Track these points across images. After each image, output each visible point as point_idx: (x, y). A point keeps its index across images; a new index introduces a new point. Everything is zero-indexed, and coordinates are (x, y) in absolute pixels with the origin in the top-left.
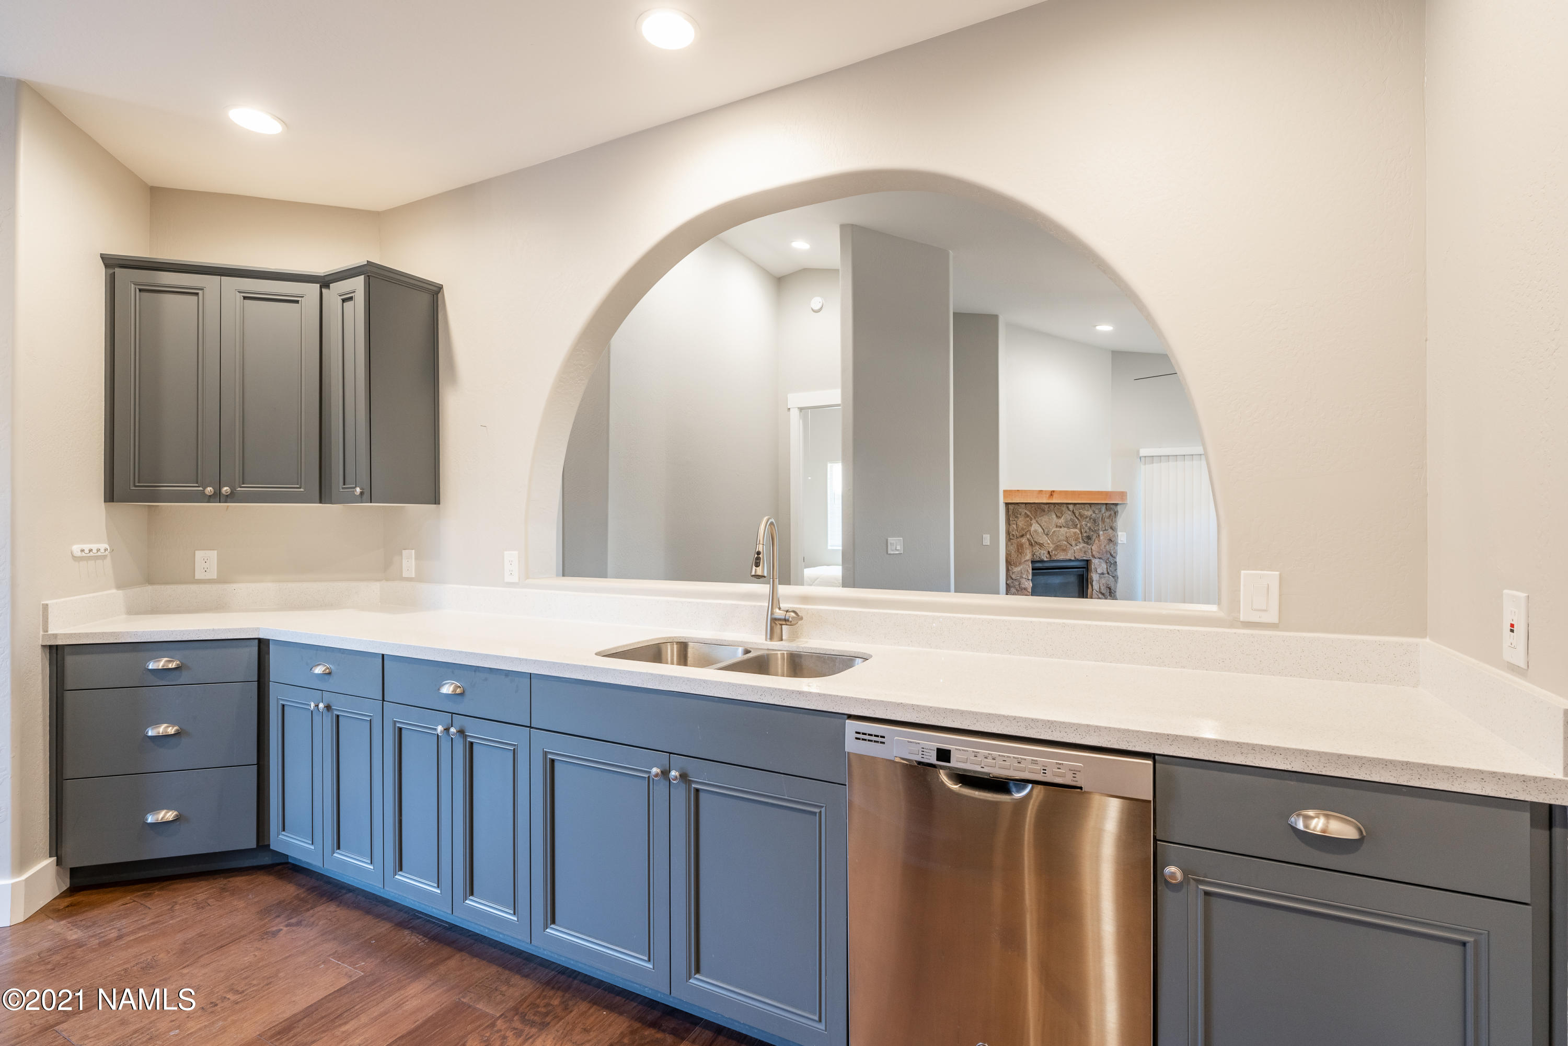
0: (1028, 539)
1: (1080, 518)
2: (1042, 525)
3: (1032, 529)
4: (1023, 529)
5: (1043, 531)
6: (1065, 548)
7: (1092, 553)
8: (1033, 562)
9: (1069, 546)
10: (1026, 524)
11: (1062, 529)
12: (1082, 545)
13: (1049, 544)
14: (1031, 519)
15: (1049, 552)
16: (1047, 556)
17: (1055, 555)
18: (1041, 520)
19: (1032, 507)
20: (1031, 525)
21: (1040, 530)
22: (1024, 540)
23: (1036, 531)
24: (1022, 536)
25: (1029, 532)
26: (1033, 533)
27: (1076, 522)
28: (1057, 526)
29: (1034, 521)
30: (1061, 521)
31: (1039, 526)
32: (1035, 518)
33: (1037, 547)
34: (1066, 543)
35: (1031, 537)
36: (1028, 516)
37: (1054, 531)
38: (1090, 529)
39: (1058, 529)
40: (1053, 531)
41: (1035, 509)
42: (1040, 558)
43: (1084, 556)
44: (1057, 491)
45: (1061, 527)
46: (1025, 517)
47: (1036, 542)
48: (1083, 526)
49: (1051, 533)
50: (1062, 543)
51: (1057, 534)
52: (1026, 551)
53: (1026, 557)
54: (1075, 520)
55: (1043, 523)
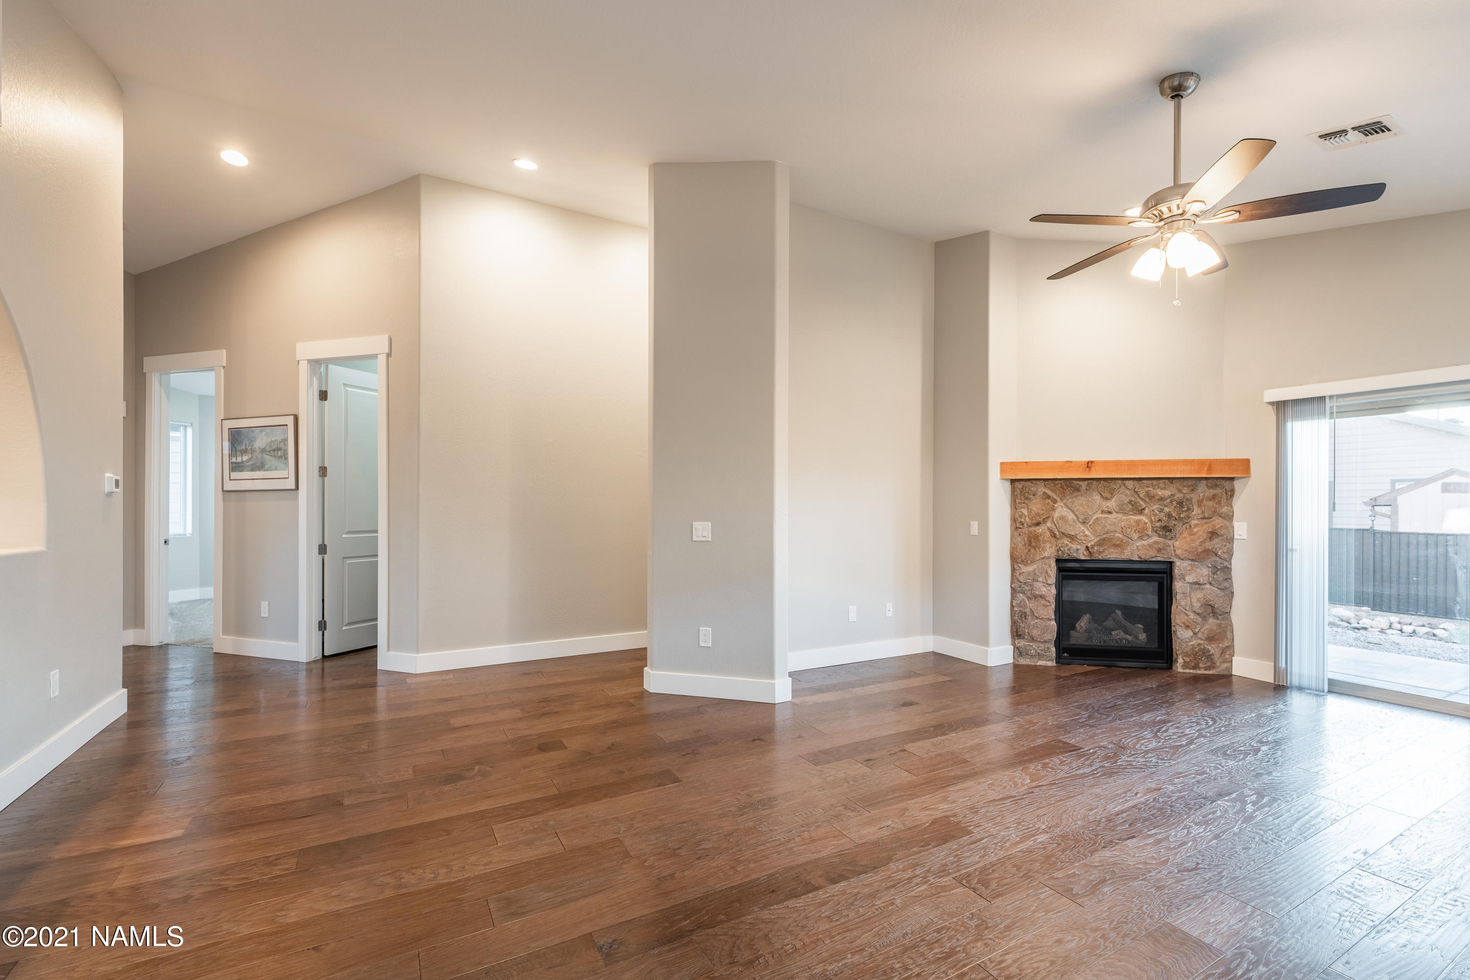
0: (1049, 529)
1: (1147, 500)
2: (1075, 509)
3: (1056, 515)
4: (1038, 515)
5: (1075, 518)
6: (1118, 543)
7: (1175, 551)
8: (1058, 561)
9: (1125, 539)
10: (1044, 508)
11: (1114, 515)
12: (1156, 538)
13: (1087, 536)
14: (1055, 501)
15: (1087, 548)
16: (1085, 553)
17: (1100, 553)
18: (1073, 503)
19: (1055, 485)
20: (1053, 509)
21: (1071, 516)
22: (1040, 530)
23: (1062, 518)
24: (1038, 524)
25: (1050, 519)
26: (1057, 520)
27: (1141, 505)
28: (1103, 512)
29: (1059, 504)
30: (1112, 504)
31: (1068, 510)
32: (1062, 500)
33: (1066, 541)
34: (1120, 536)
35: (1053, 526)
36: (1049, 497)
37: (1097, 518)
38: (1169, 515)
39: (1105, 515)
40: (1095, 517)
41: (1062, 487)
42: (1069, 555)
43: (1156, 556)
44: (1098, 462)
45: (1110, 513)
46: (1043, 499)
47: (1063, 534)
48: (1156, 511)
49: (1092, 521)
50: (1114, 536)
51: (1103, 522)
52: (1045, 545)
53: (1046, 553)
54: (1139, 502)
55: (1075, 507)
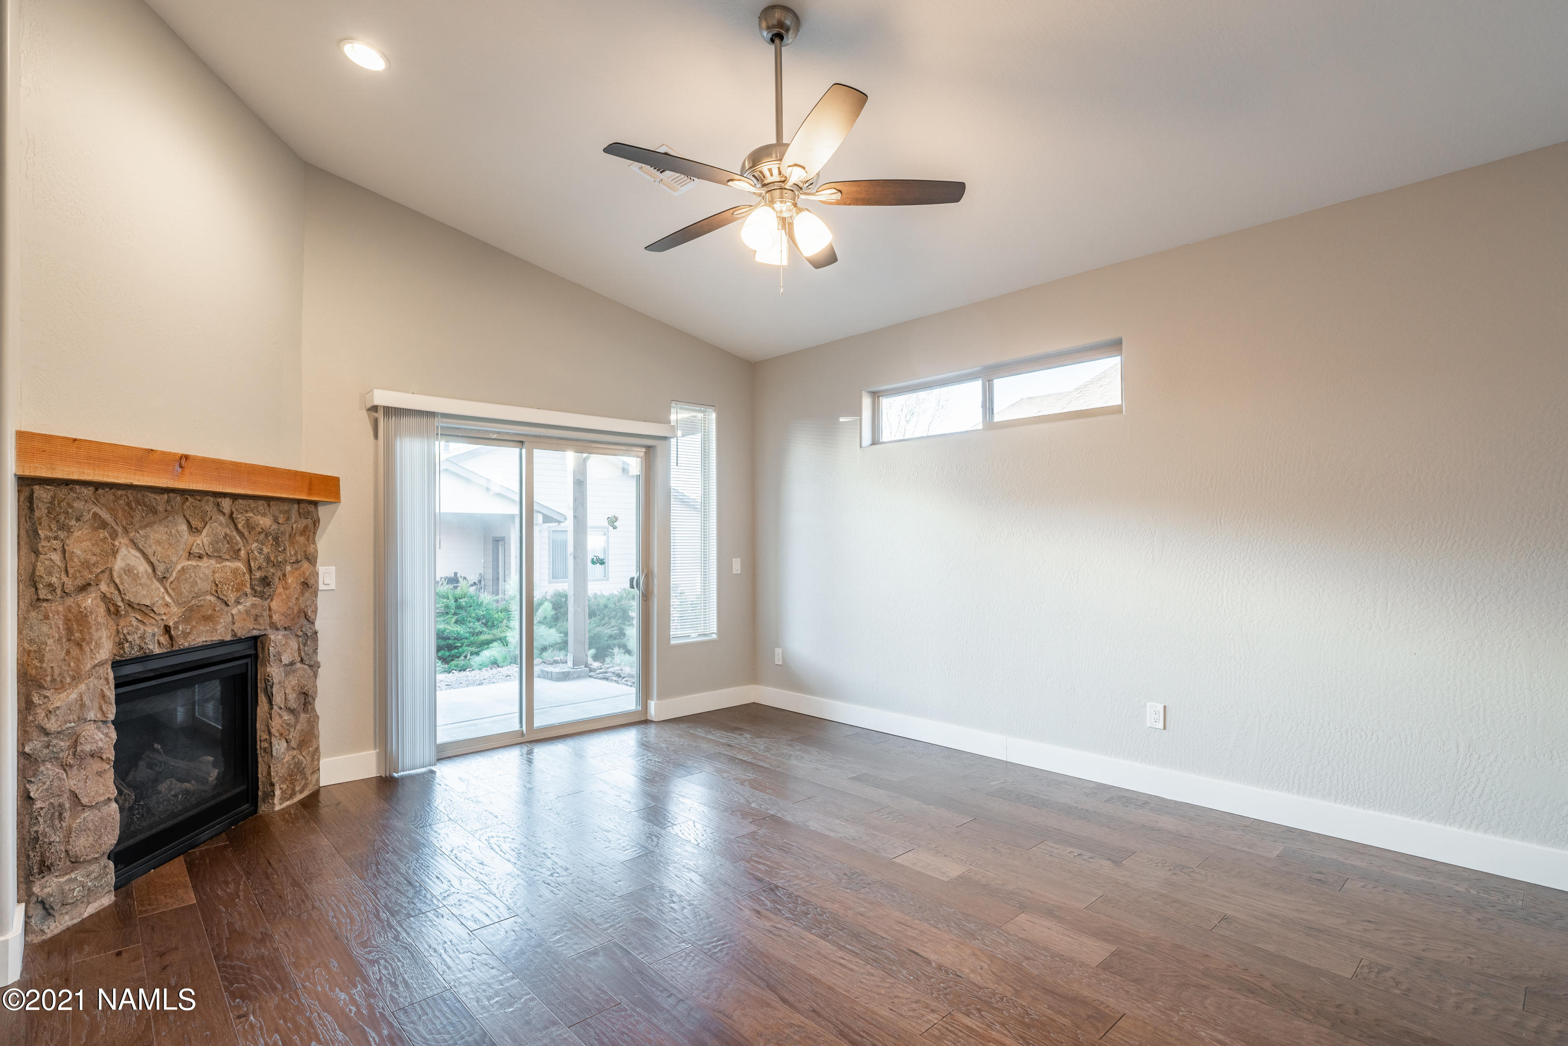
0: (104, 597)
1: (246, 534)
2: (149, 552)
3: (118, 564)
4: (82, 565)
5: (150, 570)
6: (208, 613)
7: (271, 617)
8: (116, 665)
9: (219, 606)
10: (97, 550)
11: (205, 563)
12: (249, 601)
13: (167, 605)
14: (114, 535)
15: (167, 629)
16: (162, 639)
17: (183, 634)
18: (147, 537)
19: (117, 498)
20: (115, 552)
21: (142, 567)
22: (88, 600)
23: (127, 570)
24: (79, 586)
25: (106, 575)
26: (120, 576)
27: (237, 544)
28: (190, 555)
29: (122, 541)
30: (203, 540)
31: (138, 554)
32: (126, 531)
33: (133, 618)
34: (212, 599)
35: (112, 589)
36: (104, 525)
37: (183, 569)
38: (268, 559)
39: (193, 563)
40: (179, 567)
41: (128, 504)
42: (141, 648)
43: (254, 629)
44: (195, 458)
45: (200, 557)
46: (95, 529)
47: (130, 604)
48: (256, 553)
49: (174, 574)
50: (204, 600)
51: (193, 575)
52: (99, 633)
53: (101, 651)
54: (235, 538)
55: (150, 546)
